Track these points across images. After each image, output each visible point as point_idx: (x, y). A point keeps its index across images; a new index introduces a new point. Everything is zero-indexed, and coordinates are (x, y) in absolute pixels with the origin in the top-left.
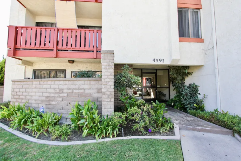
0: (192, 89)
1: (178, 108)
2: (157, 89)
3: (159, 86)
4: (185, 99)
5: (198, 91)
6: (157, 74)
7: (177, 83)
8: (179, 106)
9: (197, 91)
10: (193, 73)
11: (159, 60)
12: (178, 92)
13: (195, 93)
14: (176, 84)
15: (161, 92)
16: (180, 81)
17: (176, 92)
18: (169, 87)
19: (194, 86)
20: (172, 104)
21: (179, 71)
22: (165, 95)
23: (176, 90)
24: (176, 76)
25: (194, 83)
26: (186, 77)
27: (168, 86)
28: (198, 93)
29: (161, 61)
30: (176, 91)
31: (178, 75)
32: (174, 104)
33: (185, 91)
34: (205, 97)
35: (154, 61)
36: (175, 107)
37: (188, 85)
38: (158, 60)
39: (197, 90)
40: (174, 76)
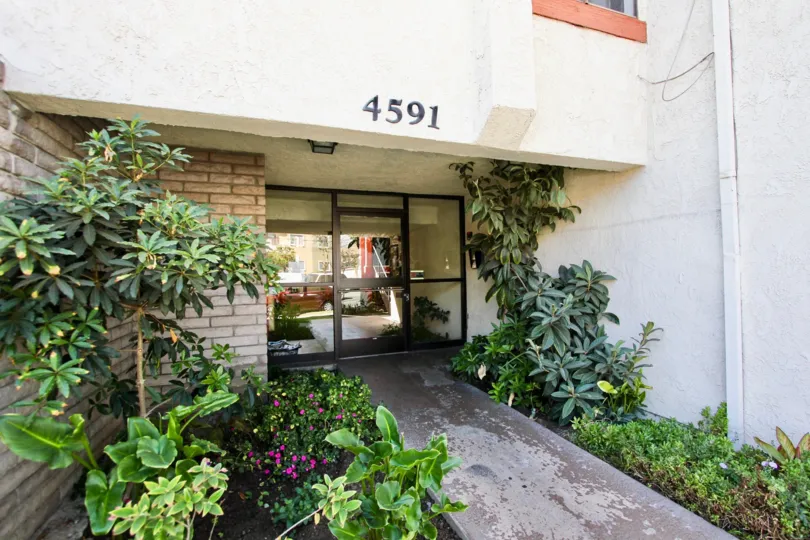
0: (577, 293)
1: (512, 397)
2: (407, 290)
3: (420, 275)
4: (550, 353)
5: (604, 303)
6: (412, 221)
7: (505, 259)
8: (516, 383)
9: (601, 302)
10: (580, 211)
11: (410, 107)
12: (509, 309)
13: (594, 315)
14: (501, 266)
15: (426, 299)
16: (517, 253)
17: (496, 308)
18: (463, 280)
19: (589, 278)
20: (482, 373)
21: (515, 199)
22: (444, 317)
23: (499, 297)
24: (498, 225)
25: (585, 262)
26: (547, 230)
27: (457, 274)
28: (607, 311)
29: (421, 115)
30: (499, 304)
31: (509, 222)
32: (488, 372)
33: (547, 306)
34: (648, 338)
35: (376, 112)
36: (497, 388)
37: (555, 275)
38: (403, 108)
39: (601, 298)
40: (491, 223)
